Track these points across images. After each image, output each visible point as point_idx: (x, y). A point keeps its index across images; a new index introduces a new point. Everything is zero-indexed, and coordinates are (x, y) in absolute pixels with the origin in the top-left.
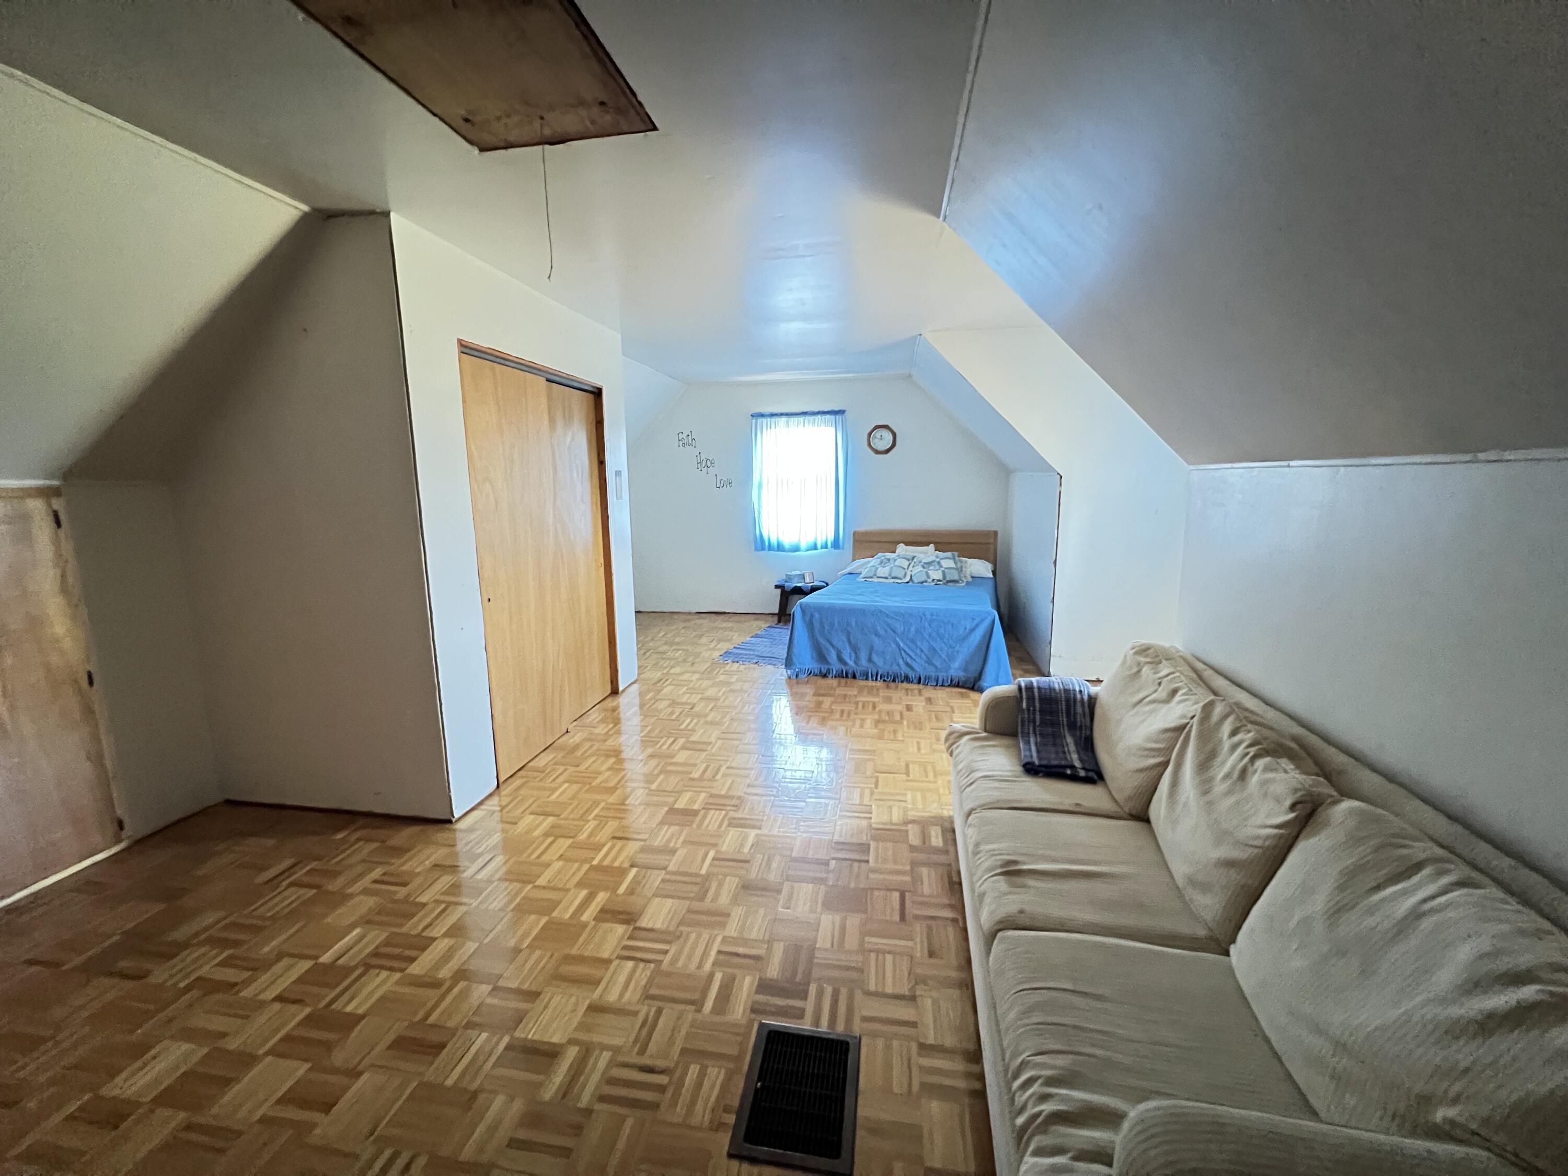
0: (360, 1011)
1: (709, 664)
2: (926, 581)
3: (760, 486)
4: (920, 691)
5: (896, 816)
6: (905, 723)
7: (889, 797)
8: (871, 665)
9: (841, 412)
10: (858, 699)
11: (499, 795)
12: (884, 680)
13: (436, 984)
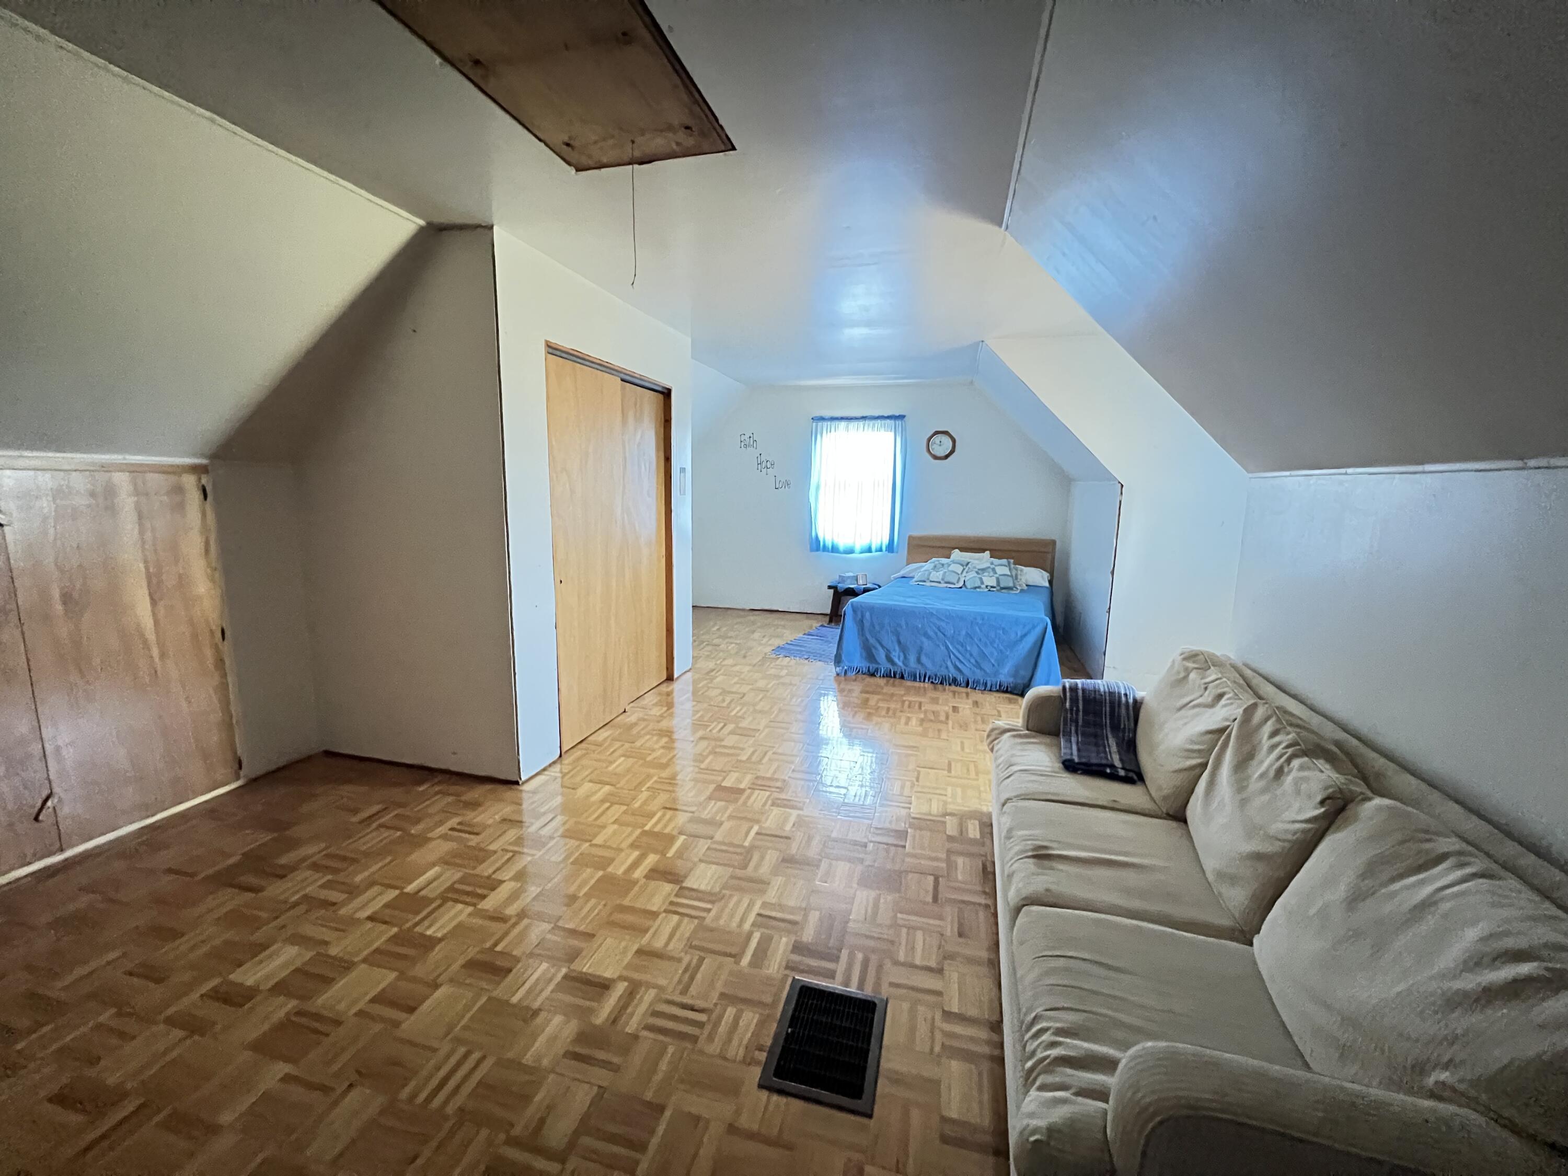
0: (439, 935)
1: (760, 658)
2: (979, 587)
3: (818, 488)
4: (967, 694)
5: (936, 808)
6: (950, 722)
7: (931, 791)
8: (920, 667)
9: (901, 417)
10: (904, 698)
11: (561, 764)
12: (932, 682)
13: (502, 919)
